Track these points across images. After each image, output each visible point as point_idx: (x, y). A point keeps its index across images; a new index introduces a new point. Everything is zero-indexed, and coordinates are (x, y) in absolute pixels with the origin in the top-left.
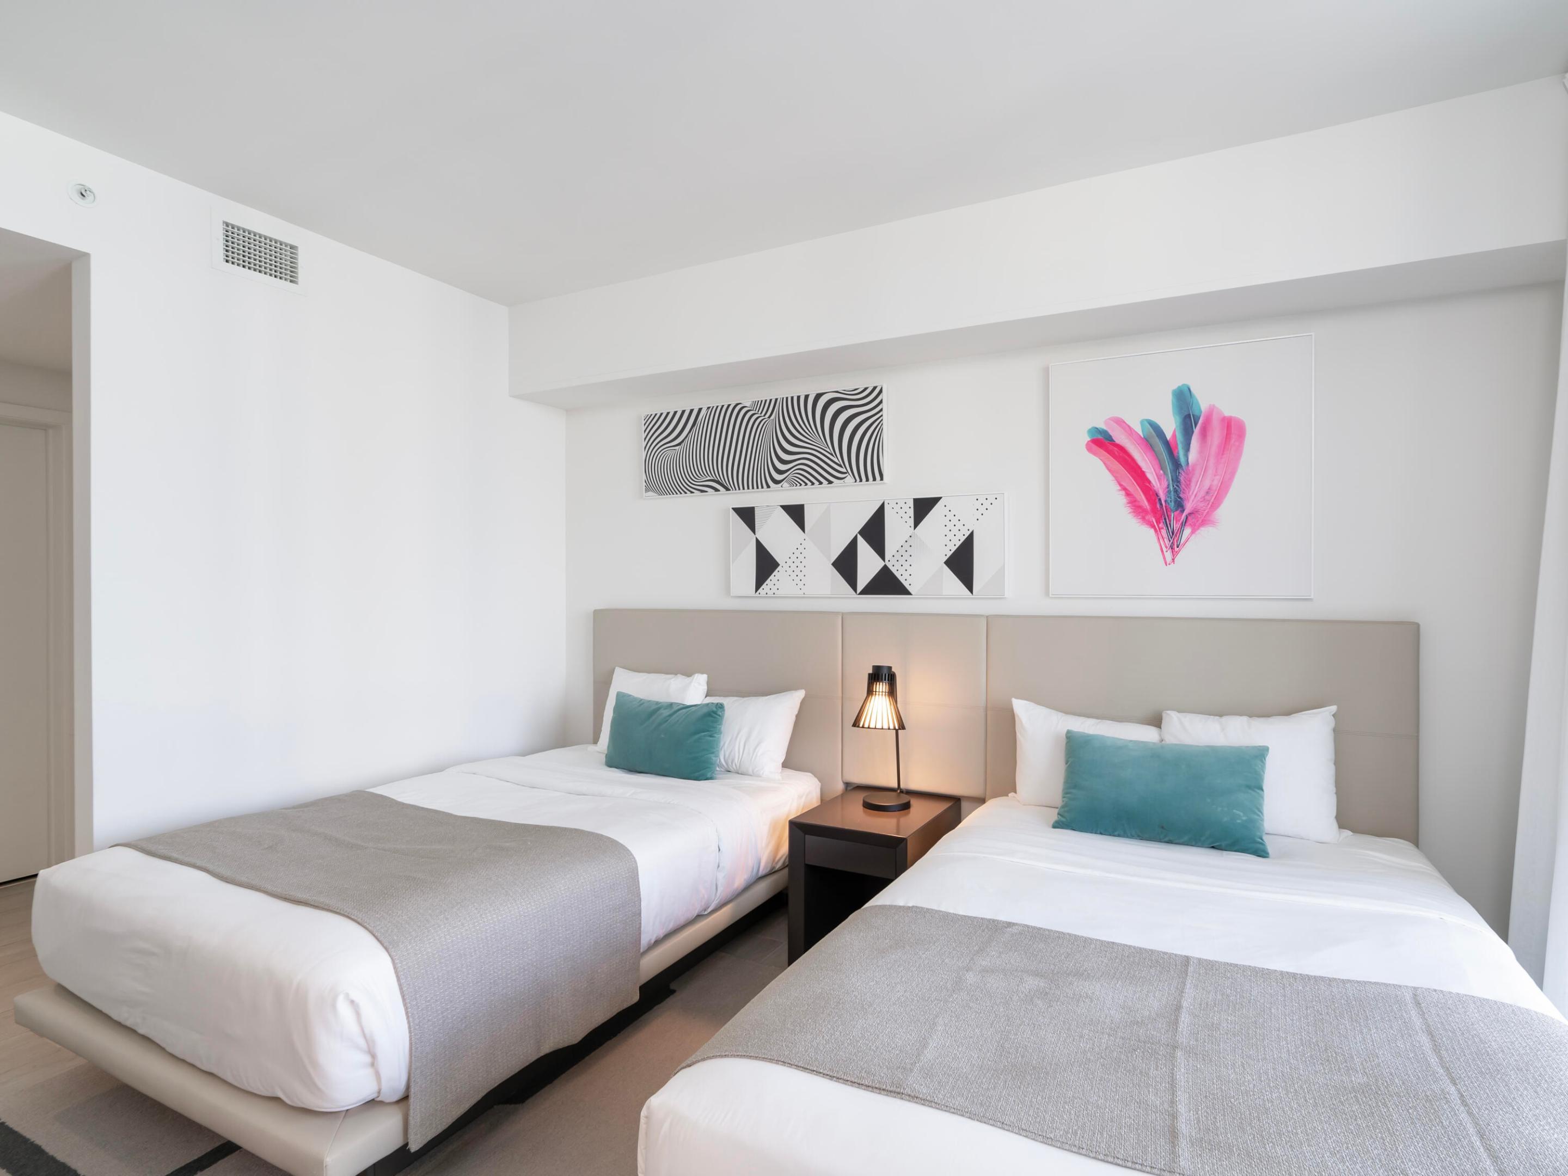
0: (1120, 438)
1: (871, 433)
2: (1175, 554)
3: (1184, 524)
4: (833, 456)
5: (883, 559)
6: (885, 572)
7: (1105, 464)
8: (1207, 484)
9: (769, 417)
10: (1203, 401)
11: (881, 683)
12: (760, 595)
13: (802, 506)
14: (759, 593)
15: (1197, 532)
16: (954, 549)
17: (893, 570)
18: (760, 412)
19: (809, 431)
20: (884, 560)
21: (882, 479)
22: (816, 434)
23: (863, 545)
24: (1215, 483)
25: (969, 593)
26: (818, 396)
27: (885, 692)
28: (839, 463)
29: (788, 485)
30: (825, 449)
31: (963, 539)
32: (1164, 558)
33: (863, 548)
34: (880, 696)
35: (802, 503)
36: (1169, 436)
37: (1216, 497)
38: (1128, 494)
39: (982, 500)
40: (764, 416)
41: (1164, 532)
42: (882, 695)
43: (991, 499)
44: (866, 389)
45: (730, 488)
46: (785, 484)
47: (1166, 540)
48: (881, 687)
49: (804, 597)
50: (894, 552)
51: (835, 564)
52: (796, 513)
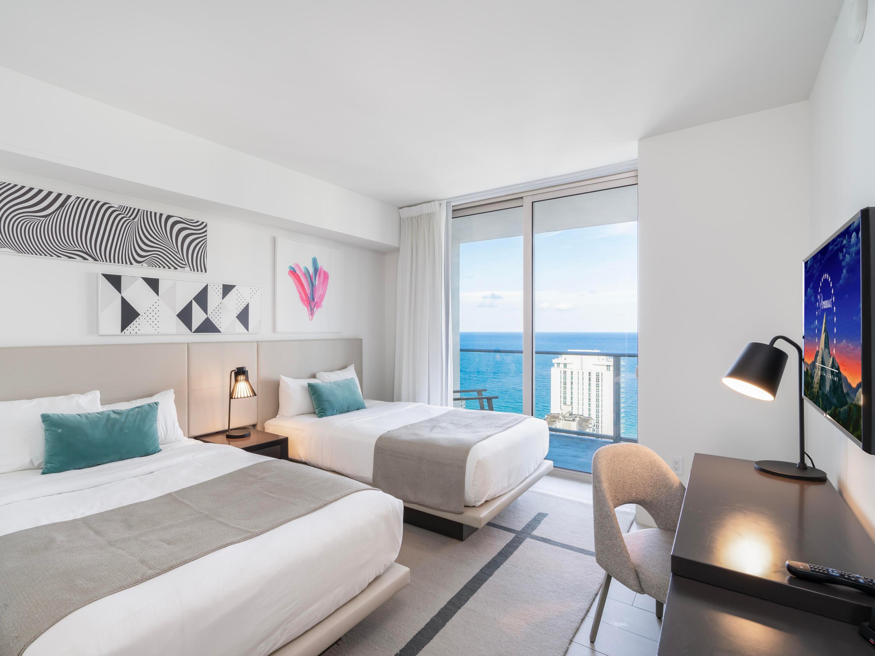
0: (298, 272)
1: (200, 246)
2: (312, 317)
3: (314, 306)
4: (178, 254)
5: (206, 313)
6: (207, 321)
7: (293, 281)
8: (320, 294)
9: (134, 219)
10: (320, 264)
11: (241, 376)
12: (125, 334)
13: (158, 280)
14: (125, 333)
15: (318, 309)
16: (240, 311)
17: (212, 320)
18: (126, 214)
19: (162, 235)
20: (207, 315)
21: (206, 272)
22: (167, 239)
23: (195, 305)
24: (322, 293)
25: (246, 331)
26: (169, 217)
27: (244, 380)
28: (181, 258)
29: (147, 265)
30: (173, 248)
31: (244, 306)
32: (310, 318)
33: (196, 307)
34: (242, 382)
35: (158, 278)
36: (311, 274)
37: (322, 297)
38: (300, 294)
39: (253, 289)
40: (130, 217)
41: (309, 308)
42: (242, 381)
43: (257, 289)
44: (198, 222)
45: (98, 260)
46: (145, 265)
47: (310, 311)
48: (241, 377)
49: (158, 334)
50: (212, 311)
51: (177, 316)
52: (153, 284)
